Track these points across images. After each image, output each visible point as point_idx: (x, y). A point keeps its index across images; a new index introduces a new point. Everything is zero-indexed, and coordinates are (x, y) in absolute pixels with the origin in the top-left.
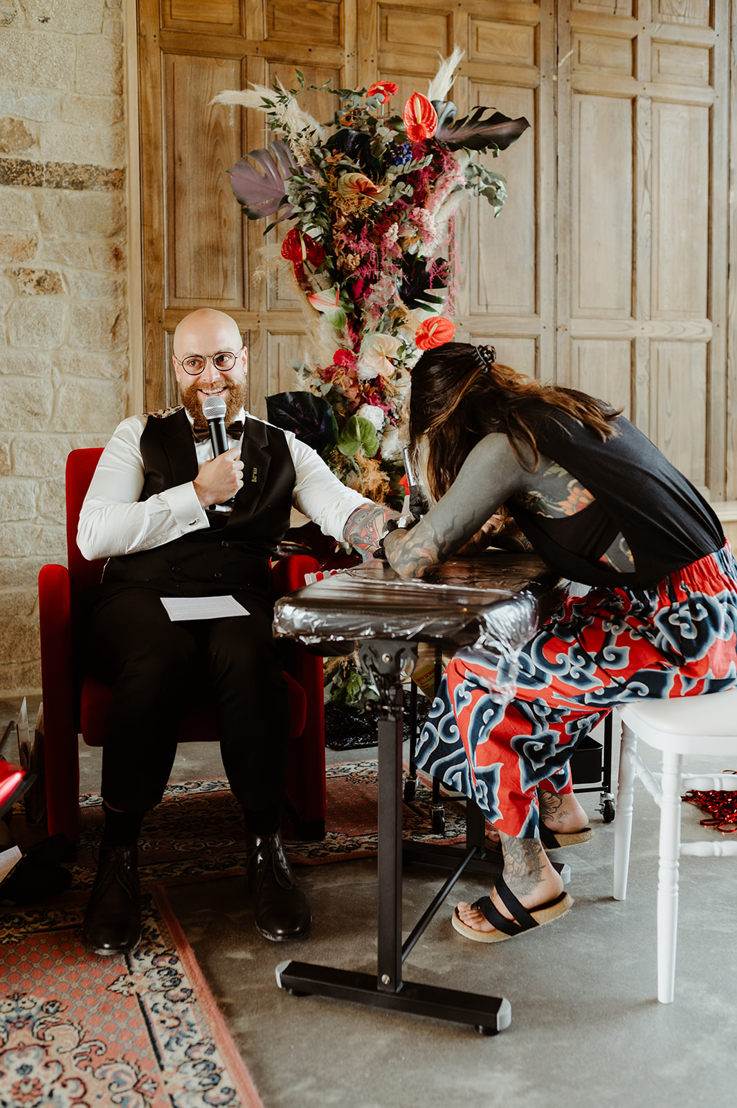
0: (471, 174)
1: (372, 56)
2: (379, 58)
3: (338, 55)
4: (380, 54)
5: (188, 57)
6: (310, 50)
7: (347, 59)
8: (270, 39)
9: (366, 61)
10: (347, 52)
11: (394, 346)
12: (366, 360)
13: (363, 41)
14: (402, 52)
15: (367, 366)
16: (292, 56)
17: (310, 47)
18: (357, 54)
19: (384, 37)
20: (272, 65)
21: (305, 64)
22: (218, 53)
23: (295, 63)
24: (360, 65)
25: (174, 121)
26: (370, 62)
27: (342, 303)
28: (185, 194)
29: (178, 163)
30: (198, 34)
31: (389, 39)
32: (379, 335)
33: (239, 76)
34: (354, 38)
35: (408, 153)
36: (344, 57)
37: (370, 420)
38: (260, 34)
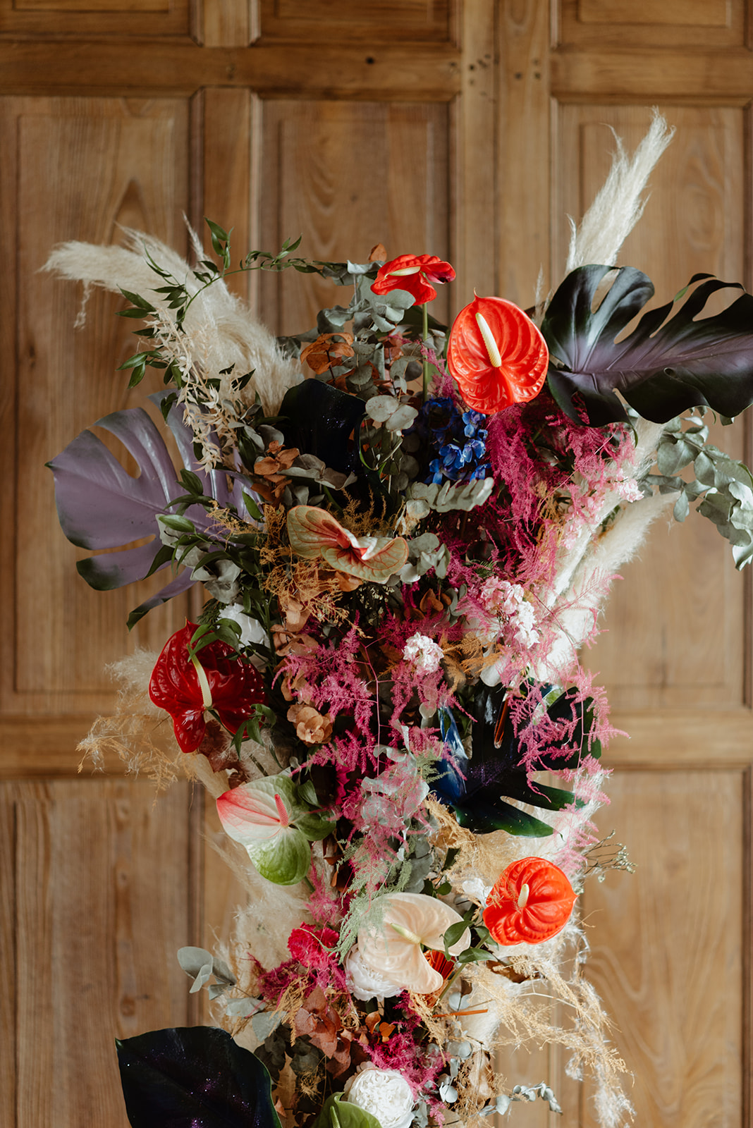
0: (672, 459)
1: (537, 62)
2: (554, 67)
3: (444, 67)
4: (557, 57)
5: (56, 99)
6: (370, 61)
7: (467, 75)
8: (266, 40)
9: (519, 76)
10: (469, 55)
11: (442, 921)
12: (367, 957)
13: (512, 27)
14: (620, 46)
15: (371, 969)
16: (322, 79)
17: (371, 54)
18: (497, 61)
19: (570, 12)
20: (270, 103)
21: (358, 95)
22: (131, 87)
23: (330, 94)
24: (503, 87)
25: (17, 260)
26: (530, 78)
27: (303, 814)
28: (44, 437)
29: (27, 361)
30: (80, 42)
31: (585, 16)
32: (398, 896)
33: (184, 138)
34: (487, 20)
35: (477, 435)
36: (460, 71)
37: (373, 1112)
38: (239, 31)
